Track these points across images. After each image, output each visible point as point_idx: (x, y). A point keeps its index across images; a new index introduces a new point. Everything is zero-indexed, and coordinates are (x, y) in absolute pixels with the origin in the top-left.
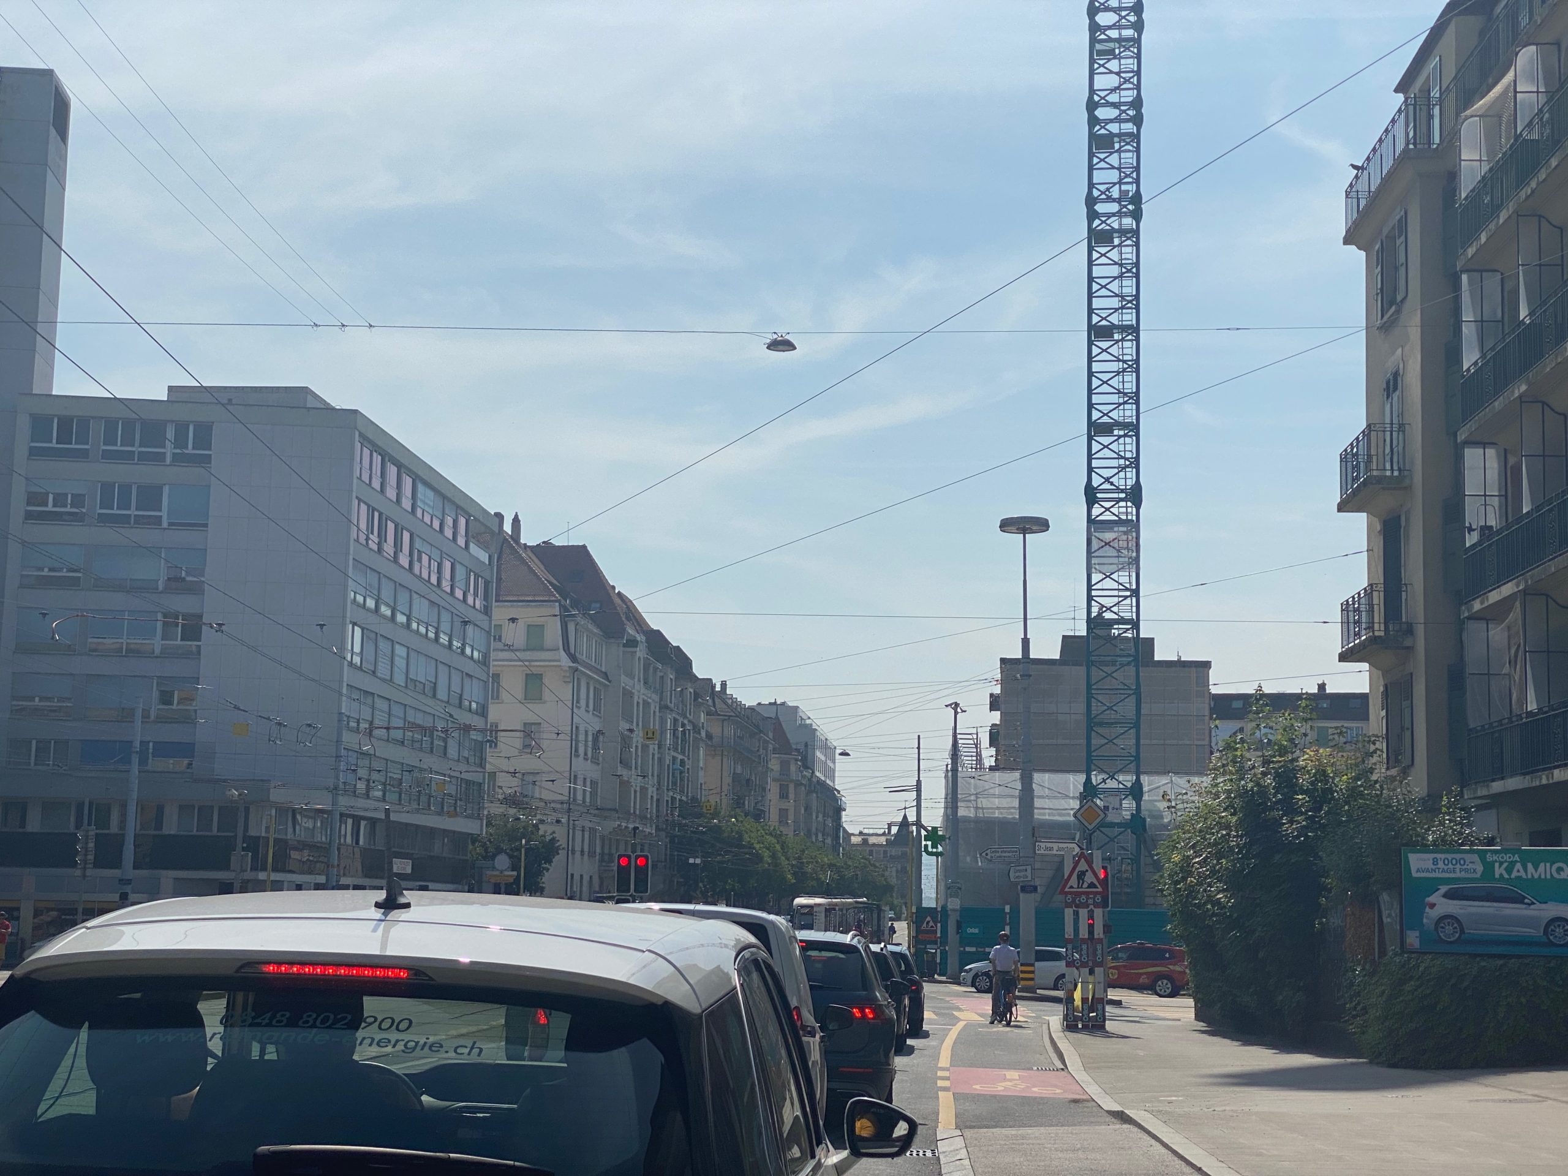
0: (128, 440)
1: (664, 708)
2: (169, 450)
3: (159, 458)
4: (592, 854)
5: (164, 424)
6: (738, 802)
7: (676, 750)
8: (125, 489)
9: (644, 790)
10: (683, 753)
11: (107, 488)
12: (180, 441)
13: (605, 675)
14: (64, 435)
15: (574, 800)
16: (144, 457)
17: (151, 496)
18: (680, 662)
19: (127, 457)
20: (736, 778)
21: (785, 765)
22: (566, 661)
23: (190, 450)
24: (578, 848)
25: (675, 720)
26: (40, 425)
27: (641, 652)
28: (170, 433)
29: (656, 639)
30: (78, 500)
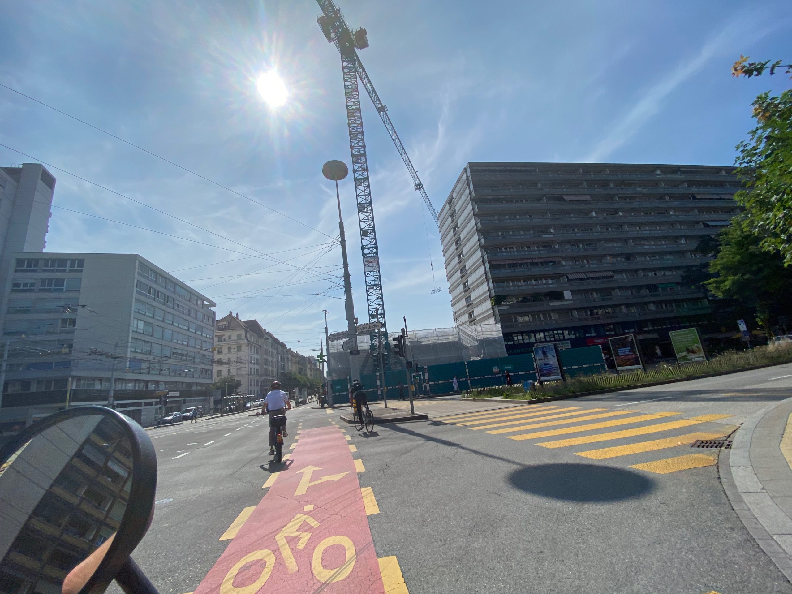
0: (53, 265)
1: (277, 353)
2: (68, 268)
3: (64, 271)
4: (257, 385)
5: (66, 260)
6: (300, 373)
7: (282, 361)
8: (50, 280)
9: (273, 371)
10: (284, 362)
11: (43, 281)
12: (73, 265)
13: (260, 346)
14: (29, 265)
15: (251, 373)
16: (58, 271)
17: (60, 282)
18: (283, 345)
19: (52, 271)
20: (299, 368)
21: (311, 366)
22: (246, 341)
23: (76, 268)
24: (253, 384)
25: (281, 356)
26: (20, 262)
27: (270, 340)
28: (69, 263)
29: (276, 340)
30: (32, 285)
